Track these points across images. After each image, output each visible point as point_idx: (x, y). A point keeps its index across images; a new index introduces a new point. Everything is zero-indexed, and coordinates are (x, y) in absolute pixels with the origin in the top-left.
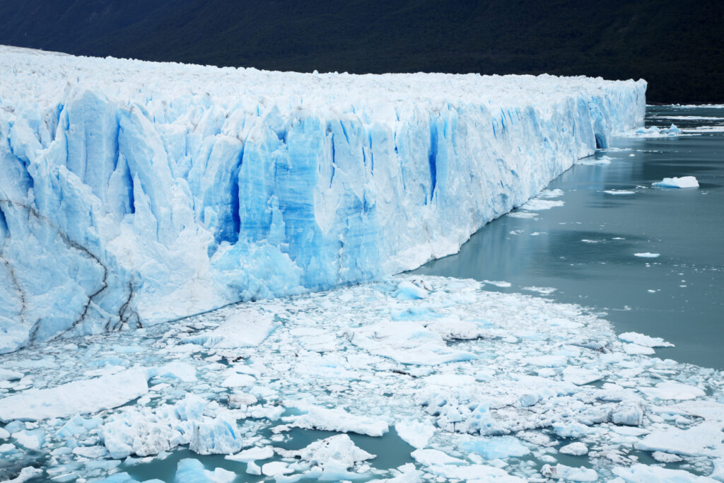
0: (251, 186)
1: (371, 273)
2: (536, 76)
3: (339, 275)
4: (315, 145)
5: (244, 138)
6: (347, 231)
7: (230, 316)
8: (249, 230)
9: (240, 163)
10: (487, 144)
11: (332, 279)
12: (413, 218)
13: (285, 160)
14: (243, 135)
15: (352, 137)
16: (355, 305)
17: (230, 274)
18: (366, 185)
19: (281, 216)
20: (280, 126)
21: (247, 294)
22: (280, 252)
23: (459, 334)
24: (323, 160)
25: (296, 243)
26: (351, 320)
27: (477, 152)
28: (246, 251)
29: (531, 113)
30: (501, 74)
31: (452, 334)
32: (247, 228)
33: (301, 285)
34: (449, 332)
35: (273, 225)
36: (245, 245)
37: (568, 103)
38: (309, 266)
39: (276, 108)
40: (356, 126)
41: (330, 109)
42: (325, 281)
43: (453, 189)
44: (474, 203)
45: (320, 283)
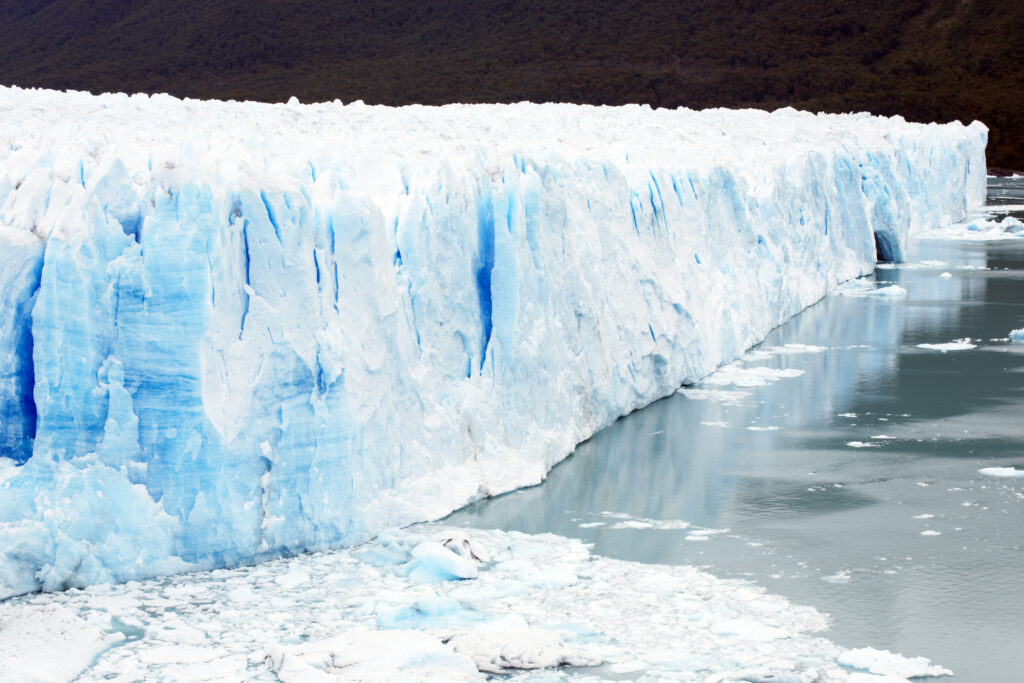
0: (59, 337)
1: (335, 528)
2: (770, 111)
3: (260, 533)
4: (203, 246)
5: (46, 232)
6: (279, 435)
7: (11, 621)
8: (55, 434)
9: (37, 286)
10: (617, 247)
11: (244, 541)
12: (438, 408)
13: (138, 278)
14: (44, 226)
15: (287, 227)
16: (303, 595)
17: (12, 531)
18: (320, 333)
19: (129, 401)
20: (129, 204)
21: (52, 575)
22: (126, 481)
23: (518, 658)
24: (221, 276)
25: (163, 462)
26: (284, 629)
27: (592, 263)
28: (51, 479)
29: (726, 182)
30: (697, 106)
31: (503, 658)
32: (52, 428)
33: (175, 555)
34: (496, 653)
35: (110, 421)
36: (48, 467)
37: (811, 164)
38: (192, 513)
39: (119, 165)
40: (296, 203)
41: (240, 168)
42: (229, 546)
43: (529, 343)
44: (585, 375)
45: (218, 549)
